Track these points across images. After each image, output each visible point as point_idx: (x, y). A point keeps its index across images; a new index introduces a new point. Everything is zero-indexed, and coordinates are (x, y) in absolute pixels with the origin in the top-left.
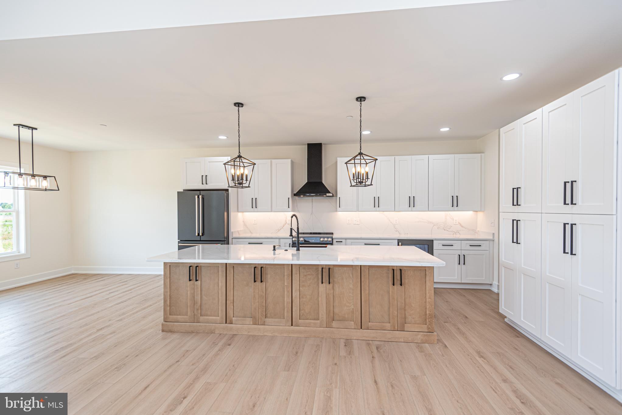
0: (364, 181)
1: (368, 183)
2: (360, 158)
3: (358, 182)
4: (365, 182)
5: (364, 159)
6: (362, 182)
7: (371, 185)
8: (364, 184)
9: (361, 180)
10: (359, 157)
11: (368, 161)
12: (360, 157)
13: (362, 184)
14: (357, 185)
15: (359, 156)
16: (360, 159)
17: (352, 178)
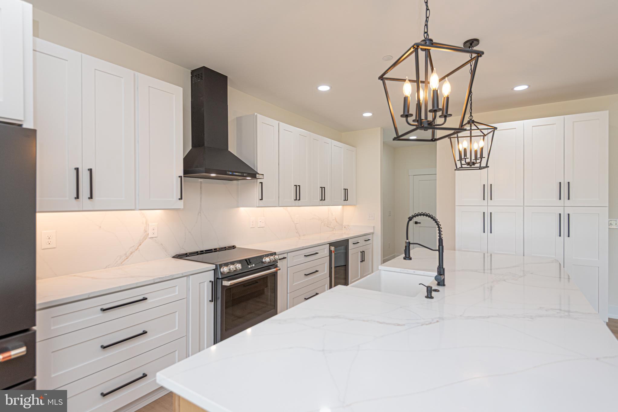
2: (471, 128)
4: (479, 163)
5: (478, 129)
6: (474, 164)
7: (487, 166)
8: (477, 165)
9: (471, 160)
10: (468, 127)
11: (485, 132)
12: (471, 126)
13: (472, 166)
15: (469, 125)
16: (471, 130)
17: (457, 158)
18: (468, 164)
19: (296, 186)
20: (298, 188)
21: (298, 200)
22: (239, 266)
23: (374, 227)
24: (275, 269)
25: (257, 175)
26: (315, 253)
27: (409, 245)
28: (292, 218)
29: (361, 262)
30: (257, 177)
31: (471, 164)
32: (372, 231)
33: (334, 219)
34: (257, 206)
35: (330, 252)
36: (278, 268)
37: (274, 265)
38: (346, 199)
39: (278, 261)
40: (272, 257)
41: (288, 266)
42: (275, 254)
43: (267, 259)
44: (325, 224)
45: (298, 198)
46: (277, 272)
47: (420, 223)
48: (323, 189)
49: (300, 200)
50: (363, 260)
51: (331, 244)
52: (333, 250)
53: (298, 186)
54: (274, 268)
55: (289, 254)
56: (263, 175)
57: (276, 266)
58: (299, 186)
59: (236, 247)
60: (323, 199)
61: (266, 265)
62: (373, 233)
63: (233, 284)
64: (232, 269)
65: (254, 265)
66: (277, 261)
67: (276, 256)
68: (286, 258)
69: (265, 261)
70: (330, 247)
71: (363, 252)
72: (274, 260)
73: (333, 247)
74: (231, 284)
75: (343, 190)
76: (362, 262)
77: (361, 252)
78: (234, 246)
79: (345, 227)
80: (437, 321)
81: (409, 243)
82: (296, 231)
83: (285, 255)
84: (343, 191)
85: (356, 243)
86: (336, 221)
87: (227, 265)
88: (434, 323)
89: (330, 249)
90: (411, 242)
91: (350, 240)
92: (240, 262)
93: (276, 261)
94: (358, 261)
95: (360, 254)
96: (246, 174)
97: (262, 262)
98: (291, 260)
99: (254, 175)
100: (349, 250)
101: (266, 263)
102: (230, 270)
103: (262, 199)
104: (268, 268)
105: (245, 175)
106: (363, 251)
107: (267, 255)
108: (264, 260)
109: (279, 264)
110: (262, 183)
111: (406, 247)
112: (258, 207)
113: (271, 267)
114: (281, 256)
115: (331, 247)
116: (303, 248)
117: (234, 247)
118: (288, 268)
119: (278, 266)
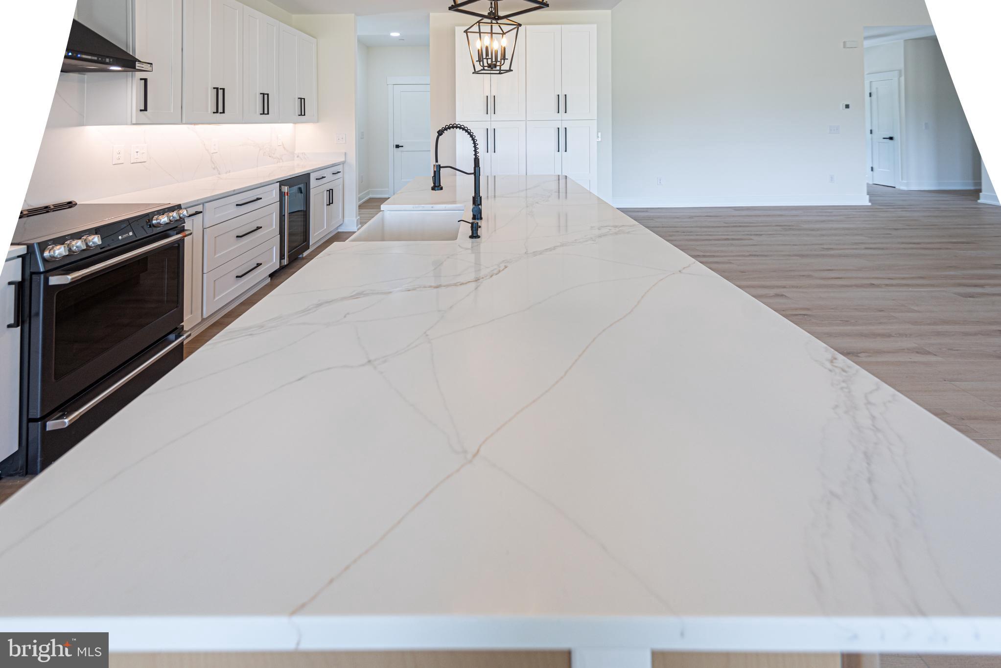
0: (498, 64)
1: (506, 67)
3: (486, 64)
4: (500, 66)
6: (495, 66)
7: (510, 70)
8: (498, 68)
9: (492, 62)
13: (494, 69)
14: (484, 69)
18: (489, 66)
19: (217, 89)
20: (220, 92)
21: (220, 113)
22: (96, 240)
23: (345, 153)
24: (179, 236)
25: (137, 64)
26: (255, 198)
27: (440, 170)
28: (204, 145)
29: (327, 205)
30: (137, 68)
31: (492, 66)
32: (343, 159)
33: (281, 144)
34: (134, 122)
35: (282, 195)
36: (187, 233)
37: (176, 227)
38: (302, 113)
39: (186, 220)
40: (174, 214)
41: (204, 227)
42: (179, 207)
43: (164, 219)
44: (265, 153)
45: (220, 110)
46: (184, 239)
47: (402, 146)
48: (266, 96)
49: (224, 112)
50: (331, 202)
51: (282, 183)
52: (286, 191)
53: (220, 89)
54: (177, 234)
55: (207, 204)
56: (152, 64)
57: (182, 229)
58: (223, 89)
59: (76, 204)
60: (265, 111)
61: (158, 230)
62: (343, 163)
63: (80, 277)
64: (77, 247)
65: (131, 234)
66: (184, 220)
67: (181, 212)
68: (201, 212)
69: (159, 223)
70: (280, 187)
71: (331, 191)
72: (178, 218)
73: (286, 187)
74: (73, 280)
75: (297, 99)
76: (329, 205)
77: (328, 191)
78: (70, 203)
79: (298, 157)
80: (506, 267)
81: (440, 167)
82: (213, 167)
83: (199, 208)
84: (298, 102)
85: (321, 178)
86: (284, 148)
87: (60, 241)
88: (503, 270)
89: (280, 190)
90: (441, 166)
91: (311, 174)
92: (96, 231)
93: (182, 220)
94: (324, 205)
95: (326, 194)
96: (111, 60)
97: (152, 226)
98: (211, 215)
99: (129, 63)
100: (311, 190)
101: (159, 225)
102: (70, 250)
103: (145, 109)
104: (164, 235)
105: (107, 60)
106: (330, 189)
107: (162, 211)
108: (154, 222)
109: (188, 225)
110: (145, 80)
111: (435, 172)
112: (134, 124)
113: (169, 232)
114: (192, 211)
115: (283, 187)
116: (233, 193)
117: (70, 205)
118: (205, 230)
119: (186, 228)
